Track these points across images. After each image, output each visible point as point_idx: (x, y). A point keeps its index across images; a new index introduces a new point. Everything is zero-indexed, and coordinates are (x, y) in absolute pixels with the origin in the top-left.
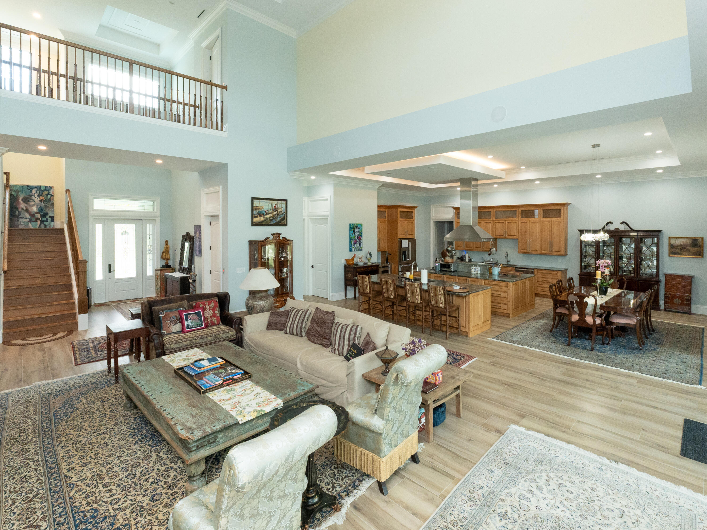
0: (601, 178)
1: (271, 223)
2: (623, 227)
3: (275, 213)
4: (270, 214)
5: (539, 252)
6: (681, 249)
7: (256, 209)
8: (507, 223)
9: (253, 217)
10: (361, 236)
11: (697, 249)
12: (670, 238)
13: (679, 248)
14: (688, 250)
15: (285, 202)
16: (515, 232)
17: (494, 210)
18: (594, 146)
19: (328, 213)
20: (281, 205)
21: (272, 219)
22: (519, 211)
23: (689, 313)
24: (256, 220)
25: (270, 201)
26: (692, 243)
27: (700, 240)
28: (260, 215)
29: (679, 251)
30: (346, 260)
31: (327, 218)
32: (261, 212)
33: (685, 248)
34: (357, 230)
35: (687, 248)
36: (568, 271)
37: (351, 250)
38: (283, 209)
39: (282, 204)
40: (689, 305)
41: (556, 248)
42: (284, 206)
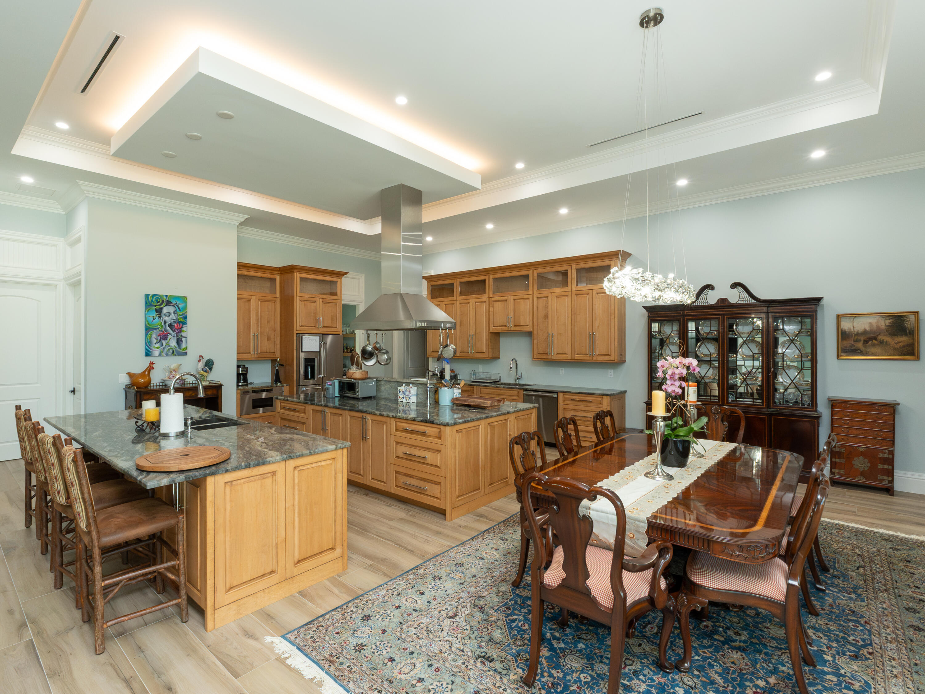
2: (735, 297)
5: (569, 357)
6: (866, 342)
8: (512, 301)
10: (185, 323)
11: (903, 339)
12: (839, 317)
13: (862, 338)
14: (882, 343)
16: (526, 320)
17: (492, 277)
22: (533, 274)
23: (889, 491)
26: (891, 326)
27: (912, 318)
29: (860, 345)
30: (129, 374)
33: (875, 338)
34: (167, 309)
35: (880, 337)
36: (626, 395)
37: (148, 354)
40: (890, 473)
41: (601, 348)
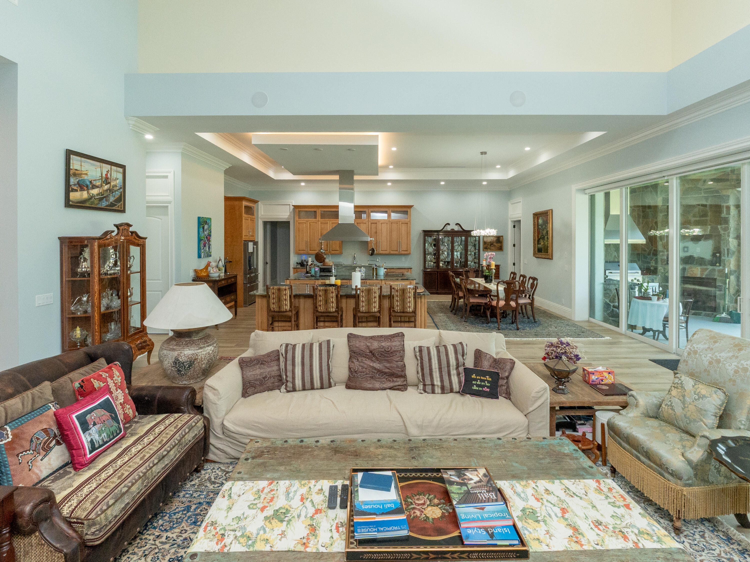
0: (444, 185)
1: (99, 206)
2: (456, 228)
3: (106, 187)
4: (97, 187)
7: (75, 175)
9: (68, 189)
10: (211, 236)
11: (499, 244)
12: (484, 237)
13: (489, 244)
15: (121, 170)
18: (482, 153)
19: (170, 198)
20: (116, 174)
21: (102, 197)
22: (369, 211)
24: (75, 196)
25: (98, 164)
26: (497, 240)
27: (501, 238)
28: (82, 186)
29: (489, 246)
30: (194, 270)
31: (167, 207)
32: (84, 181)
34: (206, 227)
35: (494, 244)
37: (199, 257)
38: (119, 182)
39: (117, 171)
41: (403, 247)
42: (120, 176)
